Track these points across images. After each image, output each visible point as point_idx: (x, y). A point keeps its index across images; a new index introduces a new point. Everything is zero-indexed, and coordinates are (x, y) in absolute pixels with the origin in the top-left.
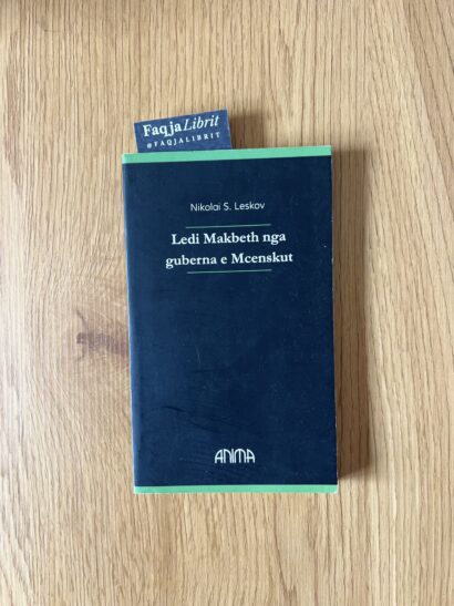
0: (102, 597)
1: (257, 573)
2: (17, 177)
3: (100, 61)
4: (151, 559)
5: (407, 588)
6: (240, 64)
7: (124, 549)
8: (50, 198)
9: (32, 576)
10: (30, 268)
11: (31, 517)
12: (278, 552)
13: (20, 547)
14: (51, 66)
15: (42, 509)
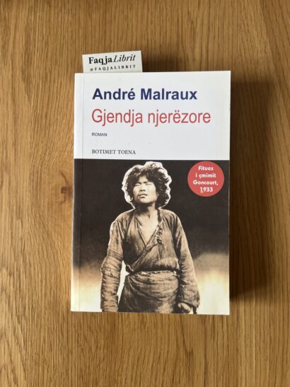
0: (70, 355)
1: (169, 340)
2: (28, 91)
3: (82, 25)
4: (102, 331)
5: (262, 350)
6: (164, 30)
7: (86, 324)
8: (48, 104)
9: (25, 342)
10: (34, 146)
11: (27, 303)
12: (182, 327)
13: (19, 322)
14: (52, 27)
15: (34, 298)
